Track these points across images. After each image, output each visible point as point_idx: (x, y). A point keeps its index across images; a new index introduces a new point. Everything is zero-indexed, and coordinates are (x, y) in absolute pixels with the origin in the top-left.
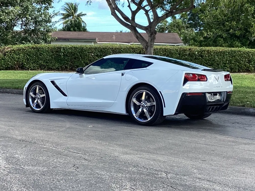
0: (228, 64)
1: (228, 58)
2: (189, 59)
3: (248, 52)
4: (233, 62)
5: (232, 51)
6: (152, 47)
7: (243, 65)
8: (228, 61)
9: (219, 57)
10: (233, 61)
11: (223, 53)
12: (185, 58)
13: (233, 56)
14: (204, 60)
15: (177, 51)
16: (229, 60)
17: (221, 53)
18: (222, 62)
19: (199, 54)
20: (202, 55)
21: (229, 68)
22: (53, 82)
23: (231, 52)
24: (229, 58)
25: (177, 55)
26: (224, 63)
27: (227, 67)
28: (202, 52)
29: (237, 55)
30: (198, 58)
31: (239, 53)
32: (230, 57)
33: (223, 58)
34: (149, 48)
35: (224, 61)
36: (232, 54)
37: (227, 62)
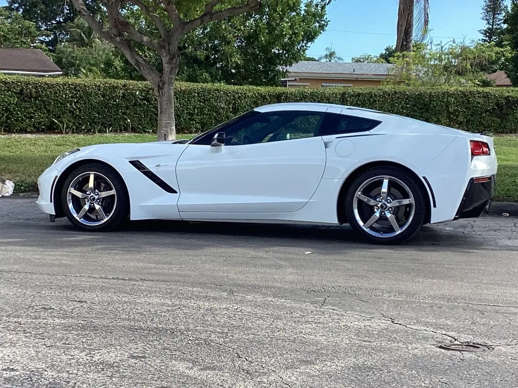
0: (197, 115)
1: (197, 104)
2: (123, 106)
3: (233, 92)
4: (205, 110)
5: (204, 90)
6: (171, 83)
7: (223, 116)
8: (198, 110)
9: (180, 100)
10: (207, 110)
11: (187, 94)
12: (115, 103)
13: (205, 101)
14: (153, 108)
15: (99, 90)
16: (198, 108)
17: (183, 94)
18: (185, 111)
19: (143, 96)
20: (149, 97)
21: (198, 123)
22: (137, 164)
23: (202, 91)
24: (199, 103)
25: (99, 97)
26: (189, 113)
27: (195, 121)
28: (148, 91)
29: (212, 98)
30: (141, 104)
31: (216, 94)
32: (201, 102)
33: (187, 103)
34: (166, 86)
35: (190, 108)
36: (204, 97)
37: (195, 111)
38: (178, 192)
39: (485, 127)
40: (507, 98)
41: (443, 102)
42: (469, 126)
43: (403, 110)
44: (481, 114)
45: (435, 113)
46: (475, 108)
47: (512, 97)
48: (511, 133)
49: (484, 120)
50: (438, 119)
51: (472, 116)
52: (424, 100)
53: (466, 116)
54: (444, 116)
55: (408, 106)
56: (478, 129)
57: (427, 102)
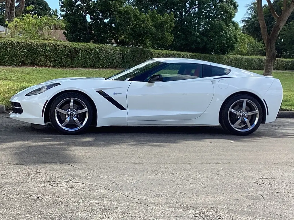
38: (127, 109)
39: (63, 64)
40: (75, 48)
41: (43, 49)
42: (56, 63)
43: (22, 53)
44: (62, 57)
45: (39, 55)
46: (59, 53)
47: (77, 48)
48: (76, 67)
49: (63, 60)
50: (40, 59)
51: (57, 57)
52: (33, 48)
53: (54, 57)
54: (43, 57)
55: (25, 51)
56: (60, 65)
57: (35, 49)
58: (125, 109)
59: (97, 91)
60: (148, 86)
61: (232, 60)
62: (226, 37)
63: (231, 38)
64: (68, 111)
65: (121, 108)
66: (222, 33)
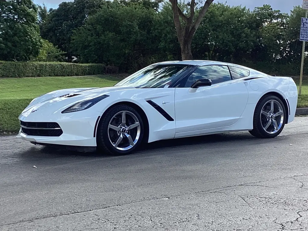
22: (151, 103)
38: (174, 120)
58: (173, 120)
59: (147, 101)
60: (192, 92)
61: (37, 67)
62: (32, 42)
63: (36, 43)
64: (119, 127)
65: (170, 119)
66: (27, 37)
